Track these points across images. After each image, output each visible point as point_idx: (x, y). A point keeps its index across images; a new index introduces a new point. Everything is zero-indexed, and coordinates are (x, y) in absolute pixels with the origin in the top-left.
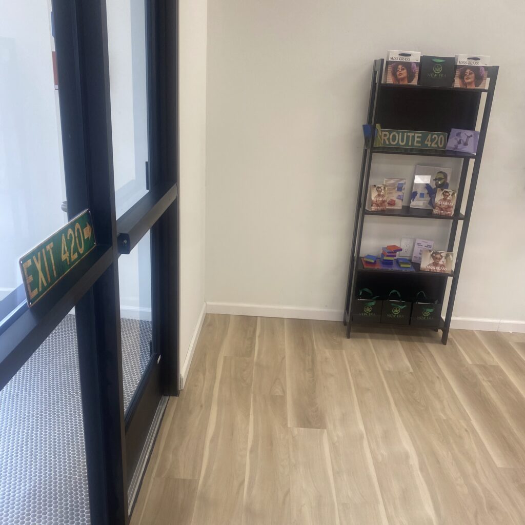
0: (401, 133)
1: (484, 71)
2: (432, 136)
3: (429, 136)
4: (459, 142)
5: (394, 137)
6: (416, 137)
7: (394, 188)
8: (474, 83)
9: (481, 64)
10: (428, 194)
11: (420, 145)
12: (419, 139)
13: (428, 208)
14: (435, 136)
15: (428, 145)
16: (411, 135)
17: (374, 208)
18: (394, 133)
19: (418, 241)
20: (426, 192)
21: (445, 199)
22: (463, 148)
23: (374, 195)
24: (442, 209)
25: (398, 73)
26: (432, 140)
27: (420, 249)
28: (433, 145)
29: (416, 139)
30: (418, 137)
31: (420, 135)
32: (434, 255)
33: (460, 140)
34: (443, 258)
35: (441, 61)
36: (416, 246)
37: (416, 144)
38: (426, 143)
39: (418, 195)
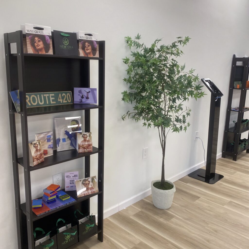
0: (38, 95)
1: (96, 44)
2: (61, 95)
3: (60, 95)
4: (82, 97)
5: (34, 99)
6: (51, 97)
7: (45, 141)
8: (92, 53)
9: (93, 39)
10: (68, 138)
11: (55, 102)
12: (53, 98)
13: (71, 149)
14: (64, 94)
15: (60, 101)
16: (46, 95)
17: (35, 163)
18: (33, 96)
19: (66, 174)
20: (66, 137)
21: (85, 140)
22: (86, 101)
23: (33, 152)
24: (84, 148)
25: (36, 44)
26: (63, 98)
27: (69, 180)
28: (64, 101)
29: (51, 99)
30: (52, 97)
31: (53, 95)
32: (84, 182)
33: (83, 95)
34: (91, 182)
35: (67, 35)
36: (66, 179)
37: (52, 102)
38: (59, 100)
39: (61, 141)
